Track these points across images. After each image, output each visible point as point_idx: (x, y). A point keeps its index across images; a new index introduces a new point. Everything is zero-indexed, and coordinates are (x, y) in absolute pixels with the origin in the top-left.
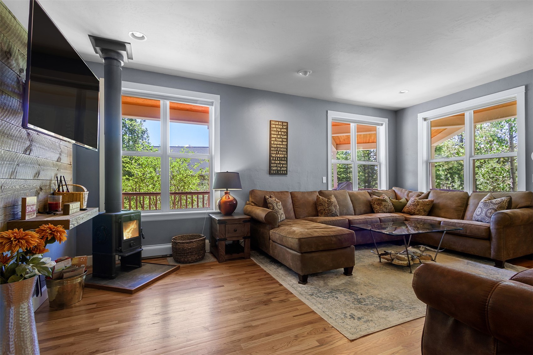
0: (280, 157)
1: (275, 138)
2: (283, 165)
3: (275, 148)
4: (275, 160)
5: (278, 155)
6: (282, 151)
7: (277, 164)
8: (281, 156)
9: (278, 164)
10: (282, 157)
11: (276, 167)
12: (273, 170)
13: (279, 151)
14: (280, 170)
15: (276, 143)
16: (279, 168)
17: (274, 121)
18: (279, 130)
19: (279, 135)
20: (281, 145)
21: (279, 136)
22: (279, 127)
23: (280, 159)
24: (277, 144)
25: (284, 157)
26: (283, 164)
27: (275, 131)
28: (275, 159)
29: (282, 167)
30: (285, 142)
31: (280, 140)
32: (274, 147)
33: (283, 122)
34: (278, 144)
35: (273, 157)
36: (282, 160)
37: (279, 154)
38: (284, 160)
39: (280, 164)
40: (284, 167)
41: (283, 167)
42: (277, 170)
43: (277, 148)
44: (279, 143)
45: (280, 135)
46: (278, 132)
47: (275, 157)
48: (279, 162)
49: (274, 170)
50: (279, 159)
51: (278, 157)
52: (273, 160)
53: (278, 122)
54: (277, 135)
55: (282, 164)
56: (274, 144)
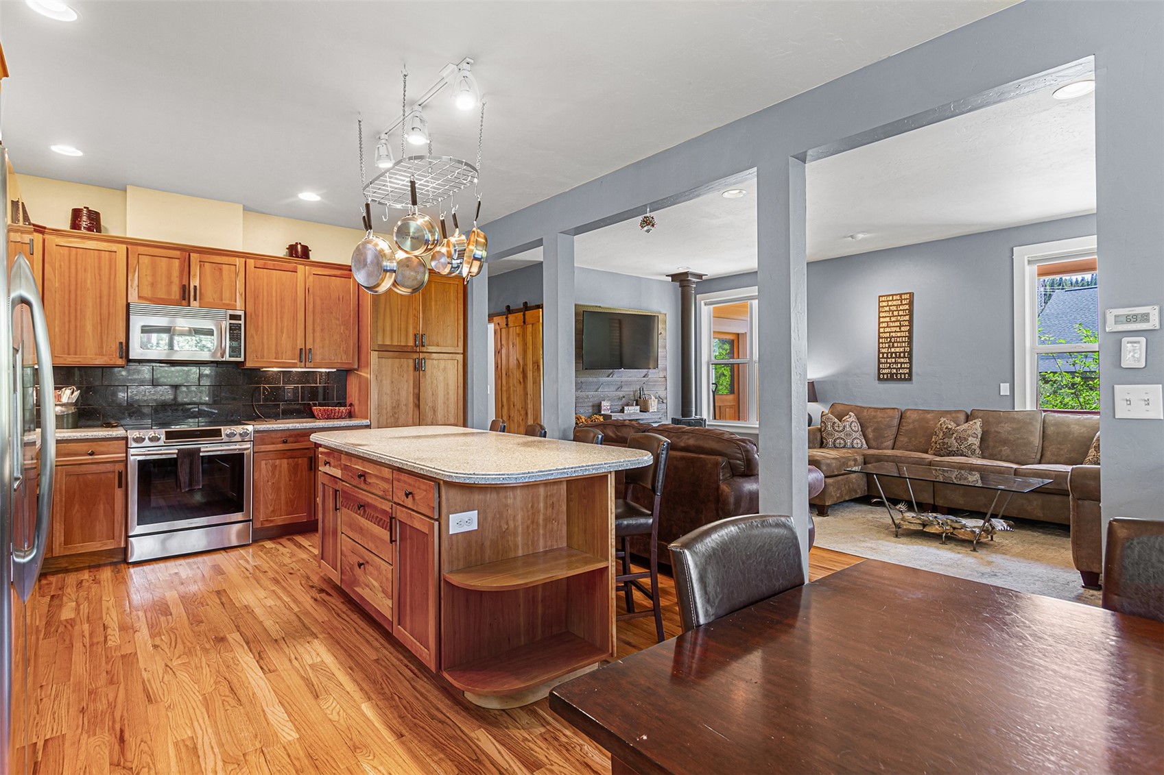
0: (896, 353)
1: (887, 322)
2: (901, 365)
3: (887, 338)
4: (887, 358)
5: (893, 350)
6: (899, 342)
7: (890, 364)
8: (897, 350)
9: (893, 363)
10: (900, 353)
11: (889, 368)
12: (883, 374)
13: (895, 342)
14: (897, 374)
15: (887, 330)
16: (895, 371)
17: (884, 296)
18: (894, 308)
19: (894, 316)
20: (898, 332)
21: (893, 319)
22: (895, 303)
23: (896, 355)
24: (890, 332)
25: (904, 352)
26: (901, 363)
27: (886, 311)
28: (887, 356)
29: (899, 368)
30: (906, 326)
31: (898, 324)
32: (885, 338)
33: (901, 295)
34: (893, 332)
35: (883, 353)
36: (900, 357)
37: (893, 347)
38: (904, 357)
39: (896, 363)
40: (904, 368)
41: (901, 368)
42: (891, 373)
43: (891, 338)
44: (894, 329)
45: (896, 316)
46: (893, 311)
47: (887, 353)
48: (893, 360)
49: (885, 374)
50: (894, 355)
51: (892, 353)
52: (883, 358)
53: (893, 295)
54: (891, 317)
55: (899, 363)
56: (885, 333)
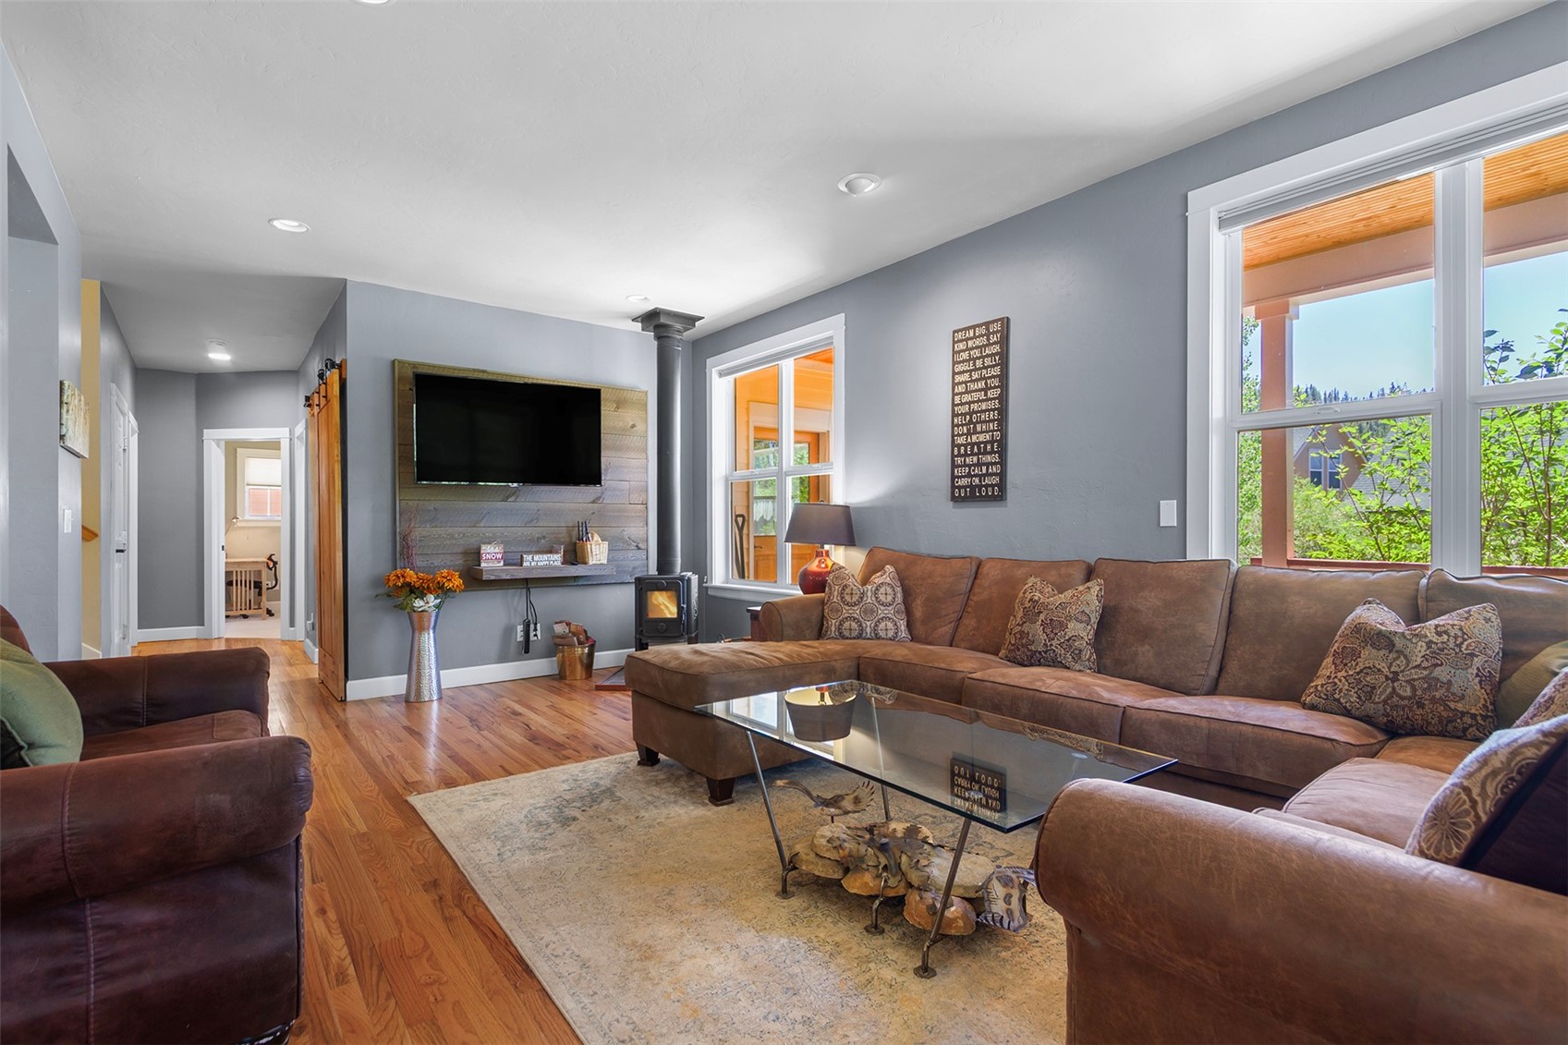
0: (978, 444)
1: (966, 383)
2: (987, 469)
3: (965, 415)
4: (966, 455)
5: (974, 438)
6: (985, 422)
7: (969, 466)
8: (982, 438)
9: (974, 465)
10: (985, 443)
11: (969, 475)
12: (960, 488)
13: (977, 422)
14: (980, 487)
15: (967, 398)
16: (977, 480)
17: (961, 330)
18: (976, 353)
19: (976, 370)
20: (983, 400)
21: (975, 376)
22: (978, 342)
23: (979, 448)
24: (969, 403)
25: (992, 442)
26: (988, 465)
27: (963, 361)
28: (966, 450)
29: (984, 475)
30: (995, 387)
31: (981, 385)
32: (962, 414)
33: (987, 324)
34: (974, 402)
35: (959, 446)
36: (986, 453)
37: (975, 432)
38: (993, 452)
39: (979, 464)
40: (992, 475)
41: (988, 474)
42: (971, 486)
43: (971, 413)
44: (976, 396)
45: (980, 369)
46: (974, 360)
47: (965, 446)
48: (975, 459)
49: (963, 487)
50: (976, 450)
51: (972, 445)
52: (959, 455)
53: (973, 327)
54: (970, 371)
55: (984, 464)
56: (962, 404)
